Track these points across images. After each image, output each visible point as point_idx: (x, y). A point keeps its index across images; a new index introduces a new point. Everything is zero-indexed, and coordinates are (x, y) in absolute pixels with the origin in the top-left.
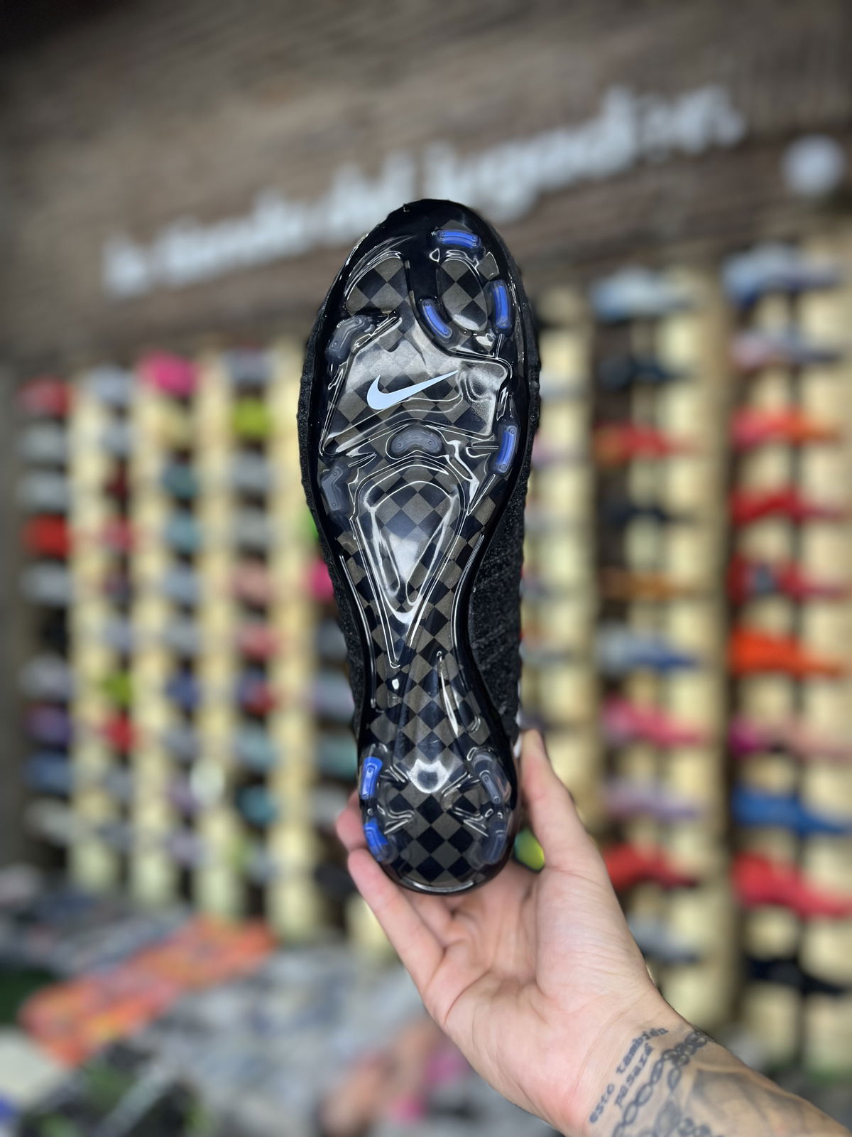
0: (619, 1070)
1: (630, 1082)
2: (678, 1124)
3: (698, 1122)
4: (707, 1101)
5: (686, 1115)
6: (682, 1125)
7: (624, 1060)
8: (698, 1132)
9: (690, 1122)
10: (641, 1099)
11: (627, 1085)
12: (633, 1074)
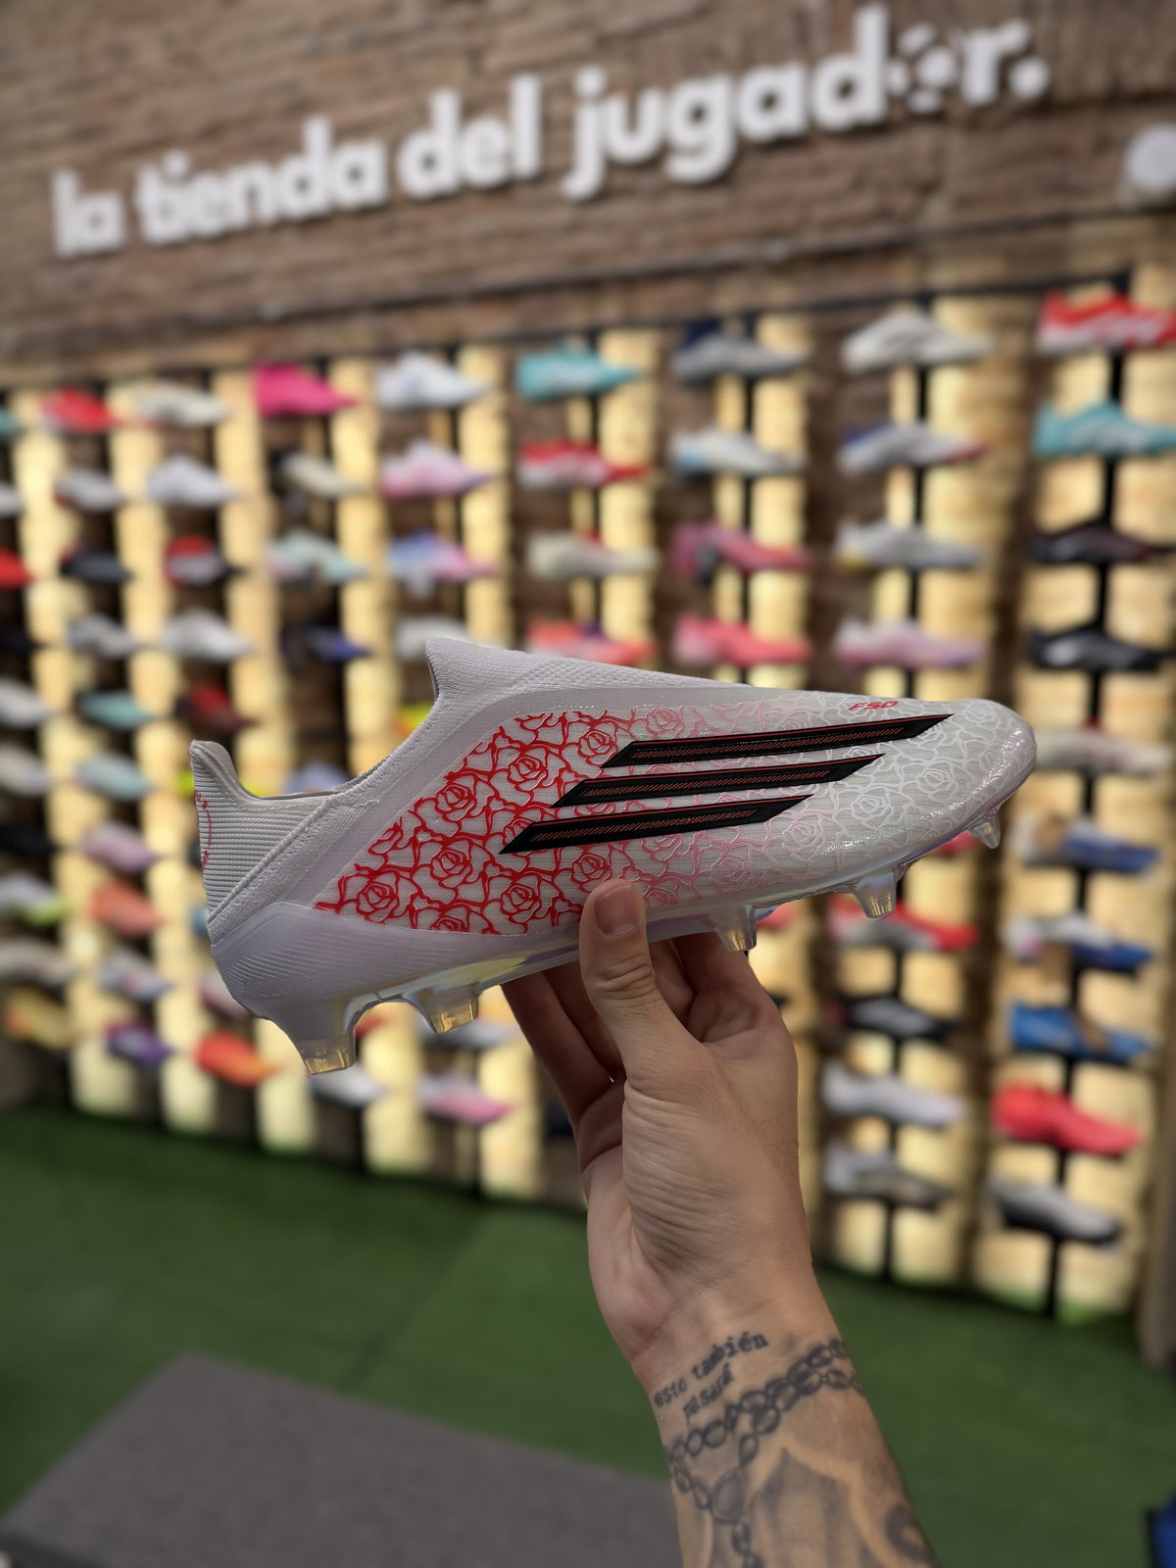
0: (695, 1370)
1: (705, 1401)
2: (735, 1522)
3: (755, 1546)
4: (775, 1525)
5: (745, 1519)
6: (739, 1529)
7: (704, 1363)
8: (750, 1561)
9: (747, 1535)
10: (711, 1437)
11: (699, 1401)
12: (709, 1393)
